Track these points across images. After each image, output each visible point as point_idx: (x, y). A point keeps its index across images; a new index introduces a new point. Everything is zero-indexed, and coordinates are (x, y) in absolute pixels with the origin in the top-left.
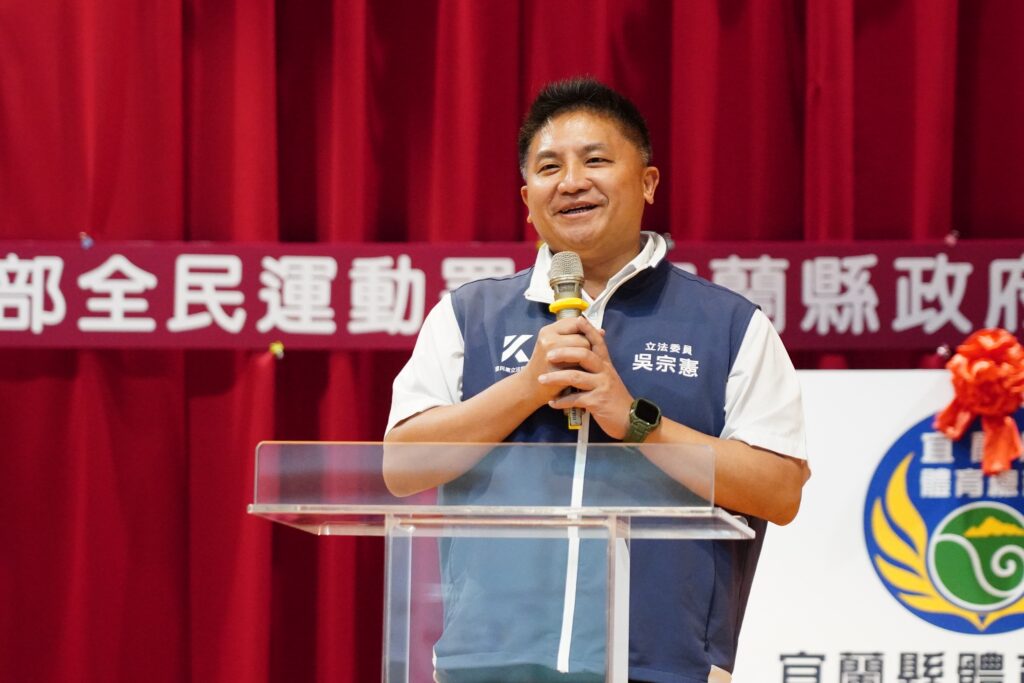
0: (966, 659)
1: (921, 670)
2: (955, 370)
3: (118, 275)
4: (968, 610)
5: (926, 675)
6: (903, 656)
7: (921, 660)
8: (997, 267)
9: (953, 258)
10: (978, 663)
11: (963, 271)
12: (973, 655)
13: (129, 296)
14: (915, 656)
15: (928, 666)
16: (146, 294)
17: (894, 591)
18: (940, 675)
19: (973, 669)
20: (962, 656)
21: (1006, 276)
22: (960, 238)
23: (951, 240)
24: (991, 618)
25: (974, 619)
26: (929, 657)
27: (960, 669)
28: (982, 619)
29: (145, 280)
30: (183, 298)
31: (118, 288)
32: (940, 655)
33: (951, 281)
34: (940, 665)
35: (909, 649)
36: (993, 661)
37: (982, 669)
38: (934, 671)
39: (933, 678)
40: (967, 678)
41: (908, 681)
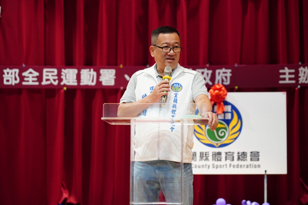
0: (214, 153)
1: (204, 155)
2: (211, 93)
3: (31, 73)
4: (214, 143)
5: (206, 156)
6: (201, 153)
7: (204, 154)
8: (217, 71)
9: (208, 69)
10: (217, 154)
11: (210, 72)
13: (33, 77)
14: (203, 153)
15: (206, 155)
16: (37, 77)
17: (198, 139)
18: (208, 156)
19: (215, 155)
20: (213, 152)
21: (219, 73)
22: (210, 65)
23: (208, 65)
24: (219, 145)
25: (215, 145)
26: (206, 153)
27: (213, 155)
28: (217, 144)
29: (36, 74)
30: (45, 78)
31: (31, 75)
32: (208, 152)
33: (208, 74)
34: (208, 154)
35: (202, 151)
36: (219, 154)
37: (218, 155)
38: (207, 156)
39: (207, 157)
40: (214, 157)
41: (202, 158)
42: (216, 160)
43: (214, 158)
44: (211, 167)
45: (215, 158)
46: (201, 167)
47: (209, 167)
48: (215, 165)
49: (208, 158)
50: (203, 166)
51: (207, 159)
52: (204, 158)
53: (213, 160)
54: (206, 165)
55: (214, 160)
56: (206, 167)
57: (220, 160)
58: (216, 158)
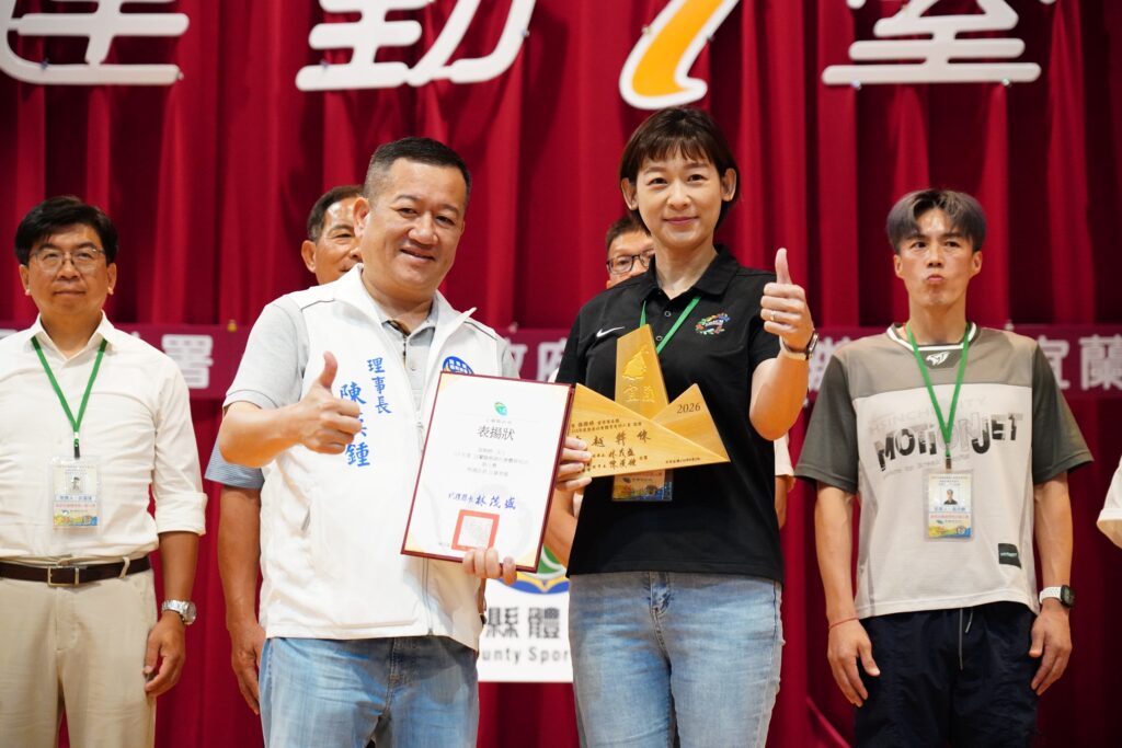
0: (534, 613)
1: (503, 619)
4: (535, 578)
5: (507, 622)
6: (490, 610)
7: (503, 613)
8: (544, 348)
9: (515, 340)
10: (543, 614)
11: (521, 350)
12: (538, 609)
14: (498, 610)
15: (507, 616)
18: (516, 622)
19: (539, 619)
20: (531, 610)
21: (549, 354)
22: (520, 327)
23: (513, 329)
24: (551, 584)
25: (539, 584)
26: (508, 610)
27: (530, 618)
28: (545, 583)
32: (516, 609)
34: (516, 615)
36: (552, 613)
37: (546, 617)
38: (512, 620)
39: (511, 624)
40: (535, 626)
41: (494, 626)
42: (542, 633)
43: (534, 630)
44: (525, 656)
45: (538, 628)
46: (492, 656)
47: (517, 657)
48: (538, 653)
49: (515, 627)
50: (498, 653)
51: (511, 631)
52: (503, 627)
53: (531, 633)
54: (508, 651)
55: (534, 636)
56: (508, 658)
57: (555, 636)
58: (542, 627)
